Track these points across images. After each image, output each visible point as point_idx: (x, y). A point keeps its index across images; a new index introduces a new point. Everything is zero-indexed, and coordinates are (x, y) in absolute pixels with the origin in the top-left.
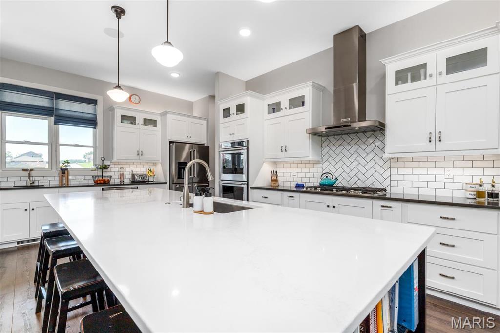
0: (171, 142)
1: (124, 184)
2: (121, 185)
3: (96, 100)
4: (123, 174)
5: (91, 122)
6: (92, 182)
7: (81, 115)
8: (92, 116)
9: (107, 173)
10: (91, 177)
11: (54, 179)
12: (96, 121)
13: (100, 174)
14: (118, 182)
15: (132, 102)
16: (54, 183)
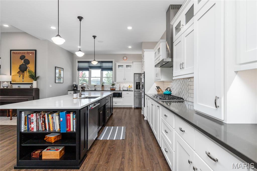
0: (134, 74)
1: (120, 91)
2: (119, 91)
3: (112, 61)
4: (120, 87)
6: (110, 90)
7: (108, 67)
8: (112, 67)
9: (114, 87)
10: (109, 88)
11: (101, 88)
12: (112, 68)
13: (112, 87)
14: (119, 90)
15: (124, 59)
16: (101, 90)
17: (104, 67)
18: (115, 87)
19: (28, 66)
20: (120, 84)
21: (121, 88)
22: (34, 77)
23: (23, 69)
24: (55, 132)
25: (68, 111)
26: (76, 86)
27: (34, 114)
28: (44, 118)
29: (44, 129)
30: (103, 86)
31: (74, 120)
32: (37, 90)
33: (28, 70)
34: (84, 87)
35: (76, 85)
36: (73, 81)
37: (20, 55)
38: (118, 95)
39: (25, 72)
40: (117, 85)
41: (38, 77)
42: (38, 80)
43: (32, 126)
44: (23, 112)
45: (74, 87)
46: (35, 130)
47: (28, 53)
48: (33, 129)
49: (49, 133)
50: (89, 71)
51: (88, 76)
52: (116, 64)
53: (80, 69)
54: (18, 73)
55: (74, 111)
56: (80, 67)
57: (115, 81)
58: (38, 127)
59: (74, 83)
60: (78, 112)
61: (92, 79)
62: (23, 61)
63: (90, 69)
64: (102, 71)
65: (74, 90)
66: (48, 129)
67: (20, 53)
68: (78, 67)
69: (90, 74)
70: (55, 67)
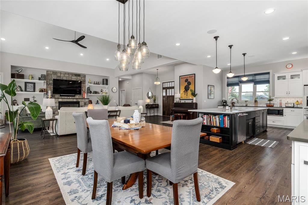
1: (281, 107)
3: (269, 72)
5: (268, 82)
6: (265, 106)
7: (263, 80)
8: (268, 79)
10: (265, 104)
11: (254, 104)
12: (269, 81)
13: (269, 102)
14: (279, 106)
15: (287, 68)
16: (253, 106)
17: (257, 80)
18: (273, 103)
19: (190, 86)
20: (281, 99)
21: (282, 104)
22: (194, 95)
23: (187, 89)
24: (216, 127)
25: (225, 115)
26: (226, 102)
27: (206, 115)
28: (210, 118)
29: (210, 124)
30: (256, 101)
31: (228, 121)
32: (196, 104)
33: (190, 89)
34: (234, 103)
35: (226, 100)
36: (222, 97)
37: (185, 79)
38: (277, 112)
39: (188, 91)
40: (277, 101)
41: (197, 94)
42: (196, 97)
43: (204, 122)
44: (200, 114)
45: (224, 102)
46: (206, 124)
47: (190, 77)
48: (205, 123)
49: (214, 127)
50: (239, 86)
51: (238, 92)
52: (274, 75)
53: (229, 85)
54: (184, 92)
55: (228, 115)
56: (229, 82)
57: (274, 95)
58: (207, 123)
59: (223, 98)
60: (230, 116)
61: (243, 94)
62: (187, 83)
63: (240, 84)
64: (255, 85)
65: (223, 105)
66: (212, 125)
67: (185, 77)
68: (227, 83)
69: (240, 89)
70: (208, 85)
